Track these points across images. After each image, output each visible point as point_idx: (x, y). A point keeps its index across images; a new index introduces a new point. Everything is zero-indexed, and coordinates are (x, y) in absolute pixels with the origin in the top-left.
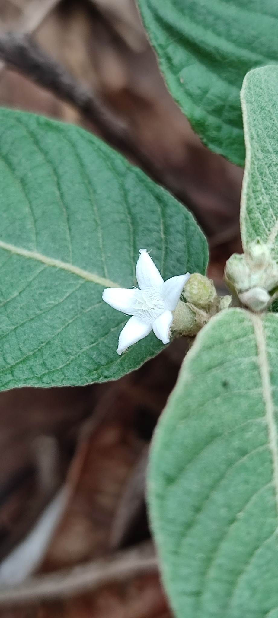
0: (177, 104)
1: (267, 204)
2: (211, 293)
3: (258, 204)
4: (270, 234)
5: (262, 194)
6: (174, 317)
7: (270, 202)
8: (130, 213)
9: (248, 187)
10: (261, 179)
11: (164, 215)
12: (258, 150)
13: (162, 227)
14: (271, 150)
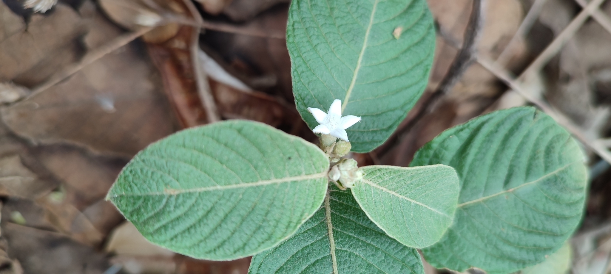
0: (439, 134)
1: (384, 179)
2: (342, 154)
3: (384, 174)
4: (369, 180)
5: (389, 176)
6: (328, 135)
7: (385, 180)
8: (382, 113)
9: (392, 169)
10: (397, 175)
11: (382, 130)
12: (412, 174)
13: (375, 129)
14: (413, 180)
